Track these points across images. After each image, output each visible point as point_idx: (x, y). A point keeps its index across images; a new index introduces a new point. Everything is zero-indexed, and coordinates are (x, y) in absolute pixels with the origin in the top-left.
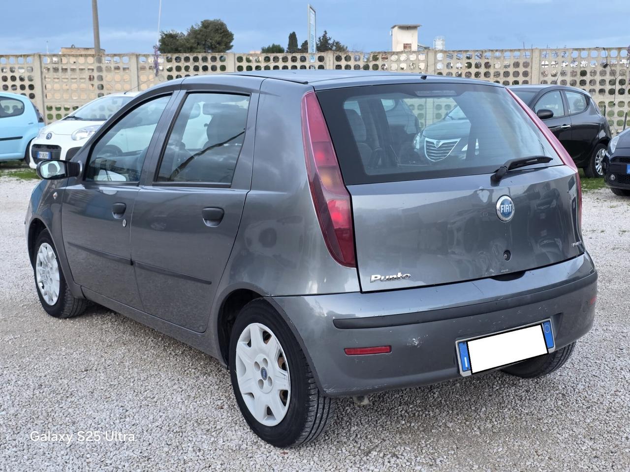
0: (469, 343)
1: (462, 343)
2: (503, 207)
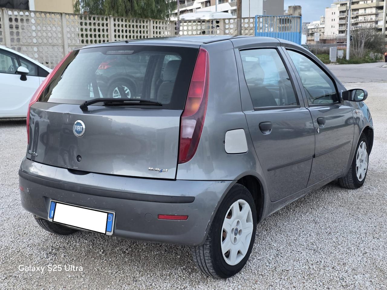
0: (57, 204)
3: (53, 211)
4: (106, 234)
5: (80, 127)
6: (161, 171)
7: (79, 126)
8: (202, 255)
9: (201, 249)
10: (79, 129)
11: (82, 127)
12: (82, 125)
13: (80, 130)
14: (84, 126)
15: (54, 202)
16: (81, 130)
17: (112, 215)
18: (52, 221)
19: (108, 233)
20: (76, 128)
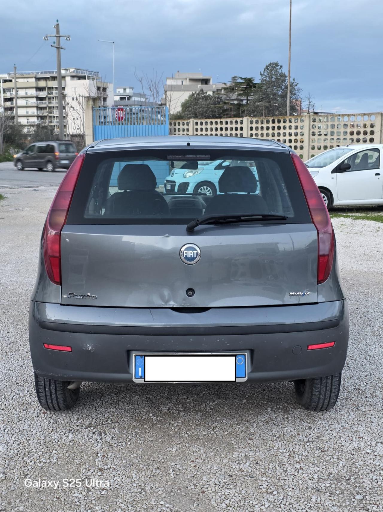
0: (146, 357)
1: (139, 357)
2: (186, 253)
3: (140, 369)
4: (237, 381)
5: (194, 253)
6: (304, 295)
7: (192, 252)
8: (329, 385)
9: (329, 378)
10: (191, 255)
11: (196, 252)
12: (196, 250)
13: (193, 256)
14: (199, 252)
15: (141, 356)
16: (195, 256)
17: (244, 356)
18: (143, 382)
19: (238, 380)
20: (185, 254)
